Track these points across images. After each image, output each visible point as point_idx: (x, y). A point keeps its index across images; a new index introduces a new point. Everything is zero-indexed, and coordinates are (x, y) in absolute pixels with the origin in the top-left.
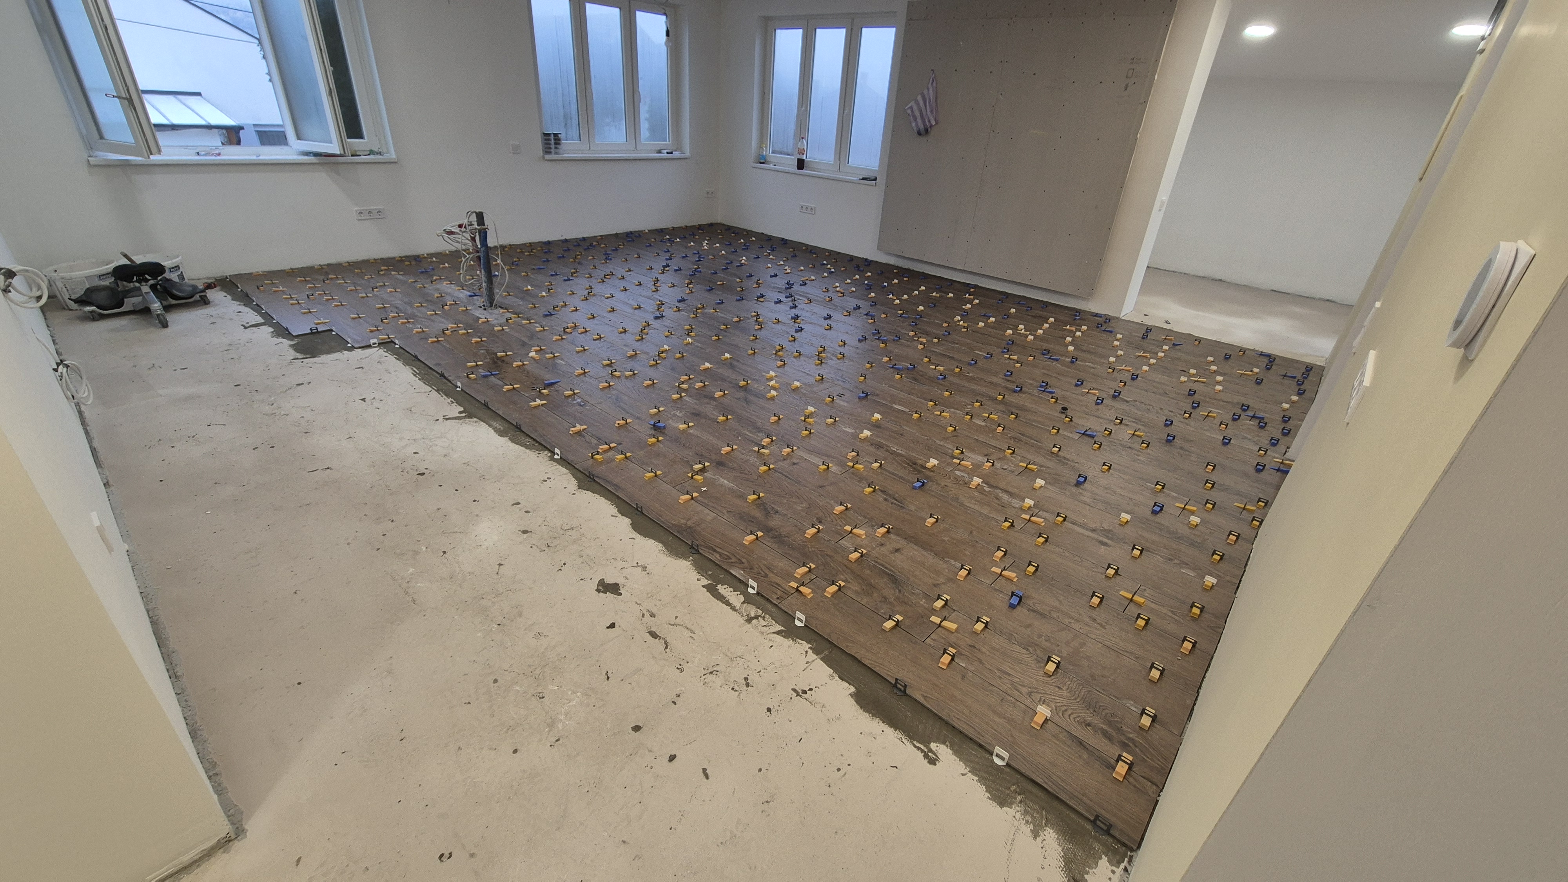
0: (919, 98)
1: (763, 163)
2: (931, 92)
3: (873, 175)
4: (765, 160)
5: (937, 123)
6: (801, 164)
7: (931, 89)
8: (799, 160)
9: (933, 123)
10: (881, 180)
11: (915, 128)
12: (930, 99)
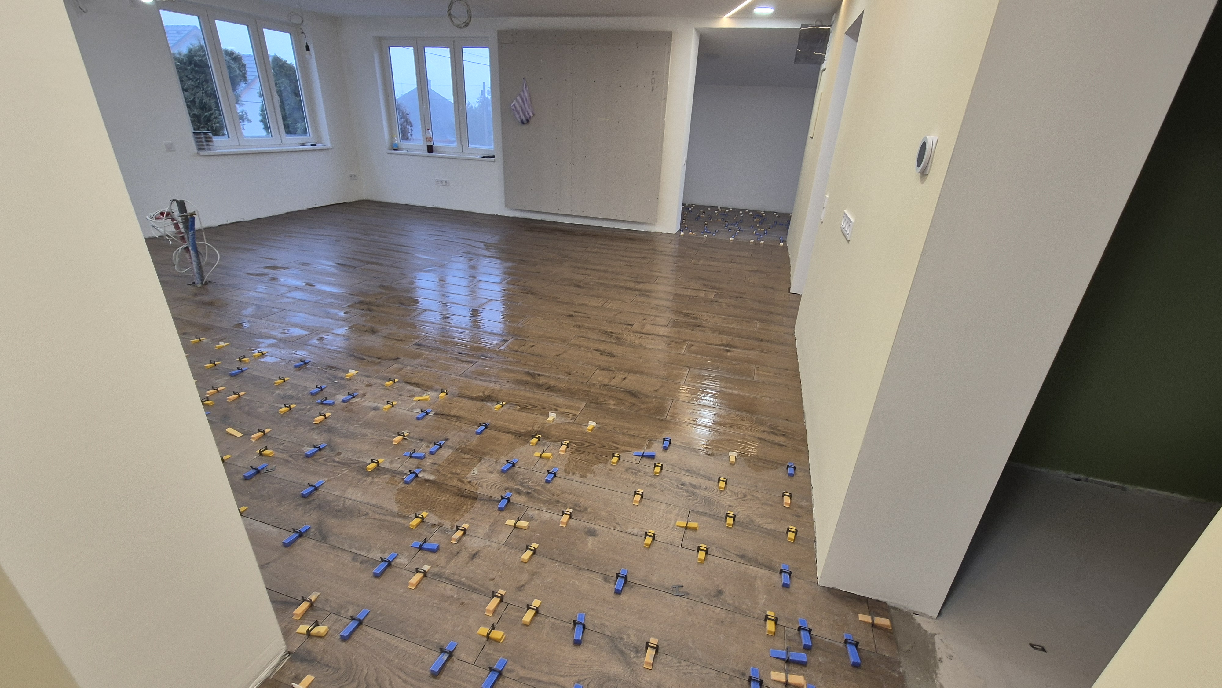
0: (518, 98)
1: (397, 150)
2: (526, 94)
3: (492, 154)
4: (397, 147)
5: (534, 115)
6: (430, 149)
7: (525, 92)
8: (428, 146)
9: (532, 115)
10: (499, 157)
11: (519, 120)
12: (526, 98)
